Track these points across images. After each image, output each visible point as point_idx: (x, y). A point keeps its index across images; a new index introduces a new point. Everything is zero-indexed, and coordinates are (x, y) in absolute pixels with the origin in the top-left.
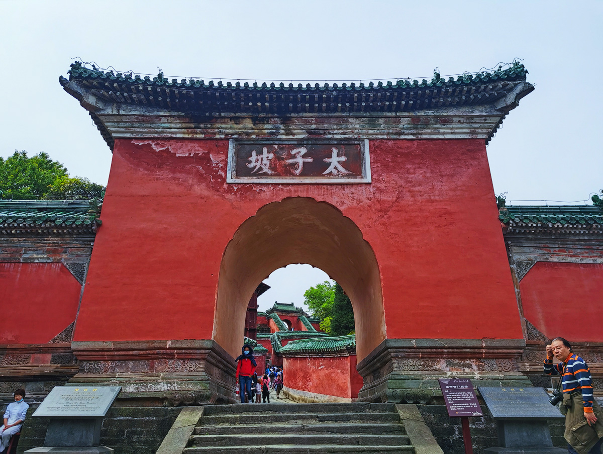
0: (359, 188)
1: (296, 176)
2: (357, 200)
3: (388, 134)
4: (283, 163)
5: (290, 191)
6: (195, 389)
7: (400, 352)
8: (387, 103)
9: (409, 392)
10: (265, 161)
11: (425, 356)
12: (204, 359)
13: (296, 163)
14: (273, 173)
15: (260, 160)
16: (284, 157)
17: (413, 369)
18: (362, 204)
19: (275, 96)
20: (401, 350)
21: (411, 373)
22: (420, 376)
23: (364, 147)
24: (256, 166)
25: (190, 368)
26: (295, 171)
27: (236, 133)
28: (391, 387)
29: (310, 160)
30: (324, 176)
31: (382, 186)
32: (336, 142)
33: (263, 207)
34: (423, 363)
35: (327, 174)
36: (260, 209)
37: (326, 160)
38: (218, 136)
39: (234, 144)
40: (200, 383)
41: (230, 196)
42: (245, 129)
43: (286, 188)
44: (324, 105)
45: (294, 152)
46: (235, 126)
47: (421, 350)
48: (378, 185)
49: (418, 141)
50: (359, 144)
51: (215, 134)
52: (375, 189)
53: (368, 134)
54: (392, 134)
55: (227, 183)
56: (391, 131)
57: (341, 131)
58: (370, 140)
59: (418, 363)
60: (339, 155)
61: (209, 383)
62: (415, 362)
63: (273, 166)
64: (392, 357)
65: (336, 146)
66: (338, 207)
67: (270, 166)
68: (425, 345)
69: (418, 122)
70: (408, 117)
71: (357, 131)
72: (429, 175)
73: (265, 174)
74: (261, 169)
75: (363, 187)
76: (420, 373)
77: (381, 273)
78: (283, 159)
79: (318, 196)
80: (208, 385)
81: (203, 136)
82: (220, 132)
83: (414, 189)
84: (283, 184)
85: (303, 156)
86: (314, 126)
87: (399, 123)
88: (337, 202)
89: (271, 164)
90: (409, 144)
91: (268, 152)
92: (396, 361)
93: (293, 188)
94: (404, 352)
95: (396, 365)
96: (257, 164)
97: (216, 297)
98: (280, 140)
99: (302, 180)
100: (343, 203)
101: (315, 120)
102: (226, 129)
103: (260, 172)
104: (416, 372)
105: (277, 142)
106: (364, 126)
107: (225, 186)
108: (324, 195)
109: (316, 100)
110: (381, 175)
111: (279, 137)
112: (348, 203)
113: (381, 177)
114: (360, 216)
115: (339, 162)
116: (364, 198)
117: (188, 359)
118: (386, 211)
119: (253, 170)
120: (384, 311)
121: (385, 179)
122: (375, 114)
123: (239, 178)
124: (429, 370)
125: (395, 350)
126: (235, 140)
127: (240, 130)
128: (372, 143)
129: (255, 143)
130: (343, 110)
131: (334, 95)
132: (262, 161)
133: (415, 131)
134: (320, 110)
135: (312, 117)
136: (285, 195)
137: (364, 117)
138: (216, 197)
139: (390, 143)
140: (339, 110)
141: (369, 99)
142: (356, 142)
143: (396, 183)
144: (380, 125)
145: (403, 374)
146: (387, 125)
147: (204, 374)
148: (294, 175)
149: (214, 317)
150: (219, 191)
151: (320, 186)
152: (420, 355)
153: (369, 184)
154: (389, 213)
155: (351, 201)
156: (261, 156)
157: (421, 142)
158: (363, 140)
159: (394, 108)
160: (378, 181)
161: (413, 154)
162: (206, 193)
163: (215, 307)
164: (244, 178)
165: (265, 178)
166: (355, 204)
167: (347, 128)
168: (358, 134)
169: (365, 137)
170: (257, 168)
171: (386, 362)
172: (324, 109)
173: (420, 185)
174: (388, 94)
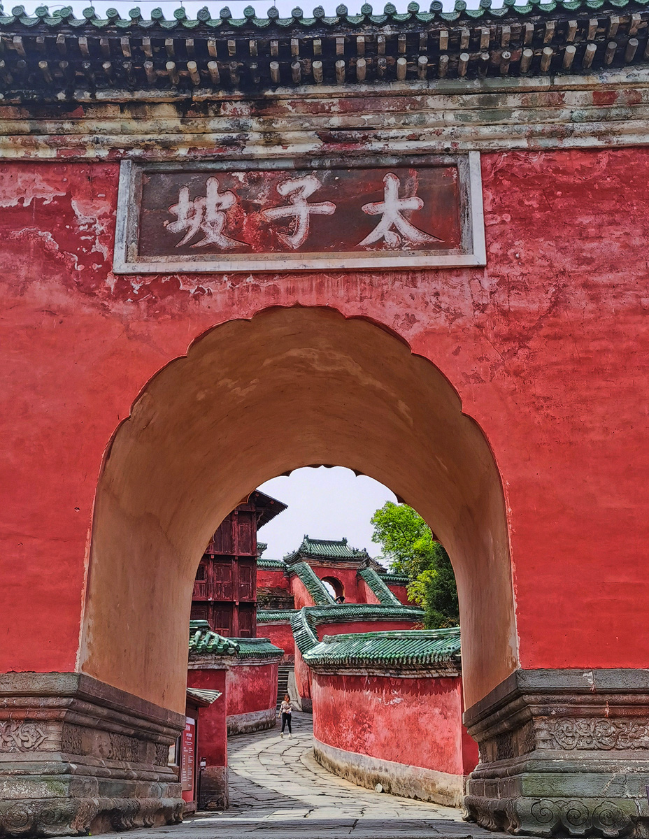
0: (454, 280)
1: (292, 250)
2: (447, 310)
3: (531, 135)
4: (258, 218)
5: (275, 291)
6: (35, 794)
7: (555, 702)
8: (528, 53)
9: (575, 805)
10: (212, 215)
11: (620, 712)
12: (58, 720)
13: (291, 218)
14: (233, 244)
15: (199, 212)
16: (262, 203)
17: (586, 746)
18: (460, 321)
19: (232, 43)
20: (557, 697)
21: (582, 755)
22: (606, 764)
23: (468, 173)
24: (189, 228)
25: (22, 741)
26: (289, 239)
27: (137, 145)
28: (529, 793)
29: (327, 208)
30: (363, 249)
31: (514, 272)
32: (394, 161)
33: (206, 333)
34: (613, 729)
35: (372, 246)
36: (198, 340)
37: (369, 208)
38: (90, 154)
39: (134, 172)
40: (47, 780)
41: (123, 308)
42: (161, 132)
43: (265, 285)
44: (361, 63)
45: (285, 189)
46: (134, 125)
47: (607, 698)
48: (504, 270)
49: (611, 152)
50: (455, 165)
51: (82, 146)
52: (496, 280)
53: (478, 139)
54: (542, 134)
55: (116, 274)
56: (539, 128)
57: (407, 132)
58: (484, 153)
59: (600, 729)
60: (402, 195)
61: (71, 781)
62: (592, 728)
63: (232, 227)
64: (533, 715)
65: (395, 171)
66: (400, 331)
67: (225, 227)
68: (619, 684)
69: (611, 101)
70: (584, 88)
71: (448, 130)
72: (637, 241)
73: (213, 249)
74: (201, 235)
75: (465, 278)
76: (605, 755)
77: (507, 501)
78: (258, 208)
79: (348, 301)
80: (66, 787)
81: (50, 154)
82: (97, 142)
83: (597, 279)
84: (256, 274)
85: (311, 200)
86: (336, 121)
87: (561, 104)
88: (397, 316)
89: (227, 221)
90: (586, 162)
91: (221, 192)
92: (547, 726)
93: (282, 284)
94: (565, 702)
95: (543, 735)
96: (191, 222)
97: (86, 566)
98: (250, 158)
99: (305, 262)
100: (411, 320)
101: (340, 103)
102: (111, 133)
103: (200, 244)
104: (595, 754)
105: (244, 166)
106: (466, 116)
107: (111, 282)
108: (362, 299)
109: (340, 49)
110: (511, 245)
111: (248, 150)
112: (423, 317)
113: (512, 251)
114: (456, 353)
115: (402, 212)
116: (466, 307)
117: (19, 720)
118: (521, 339)
119: (182, 239)
120: (515, 597)
121: (523, 255)
122: (495, 83)
123: (144, 261)
124: (628, 748)
125: (539, 698)
126: (138, 161)
127: (148, 137)
128: (489, 162)
129: (187, 167)
130: (411, 76)
131: (386, 37)
132: (204, 214)
133: (602, 127)
134: (351, 78)
135: (330, 96)
136: (262, 302)
137: (468, 93)
138: (87, 310)
139: (536, 160)
140: (402, 74)
141: (479, 42)
142: (448, 160)
143: (551, 266)
144: (509, 112)
145: (560, 758)
146: (527, 113)
147: (58, 757)
148: (285, 249)
149: (82, 615)
150: (95, 294)
151: (353, 277)
152: (607, 711)
153: (479, 269)
154: (531, 344)
155: (432, 314)
156: (203, 202)
157: (619, 153)
158: (466, 154)
159: (546, 65)
160: (503, 259)
161: (596, 186)
162: (62, 299)
163: (84, 592)
164: (158, 258)
165: (212, 260)
166: (442, 321)
167: (422, 123)
168: (454, 136)
169: (470, 146)
170: (191, 233)
171: (520, 724)
172: (361, 74)
173: (613, 268)
174: (530, 27)
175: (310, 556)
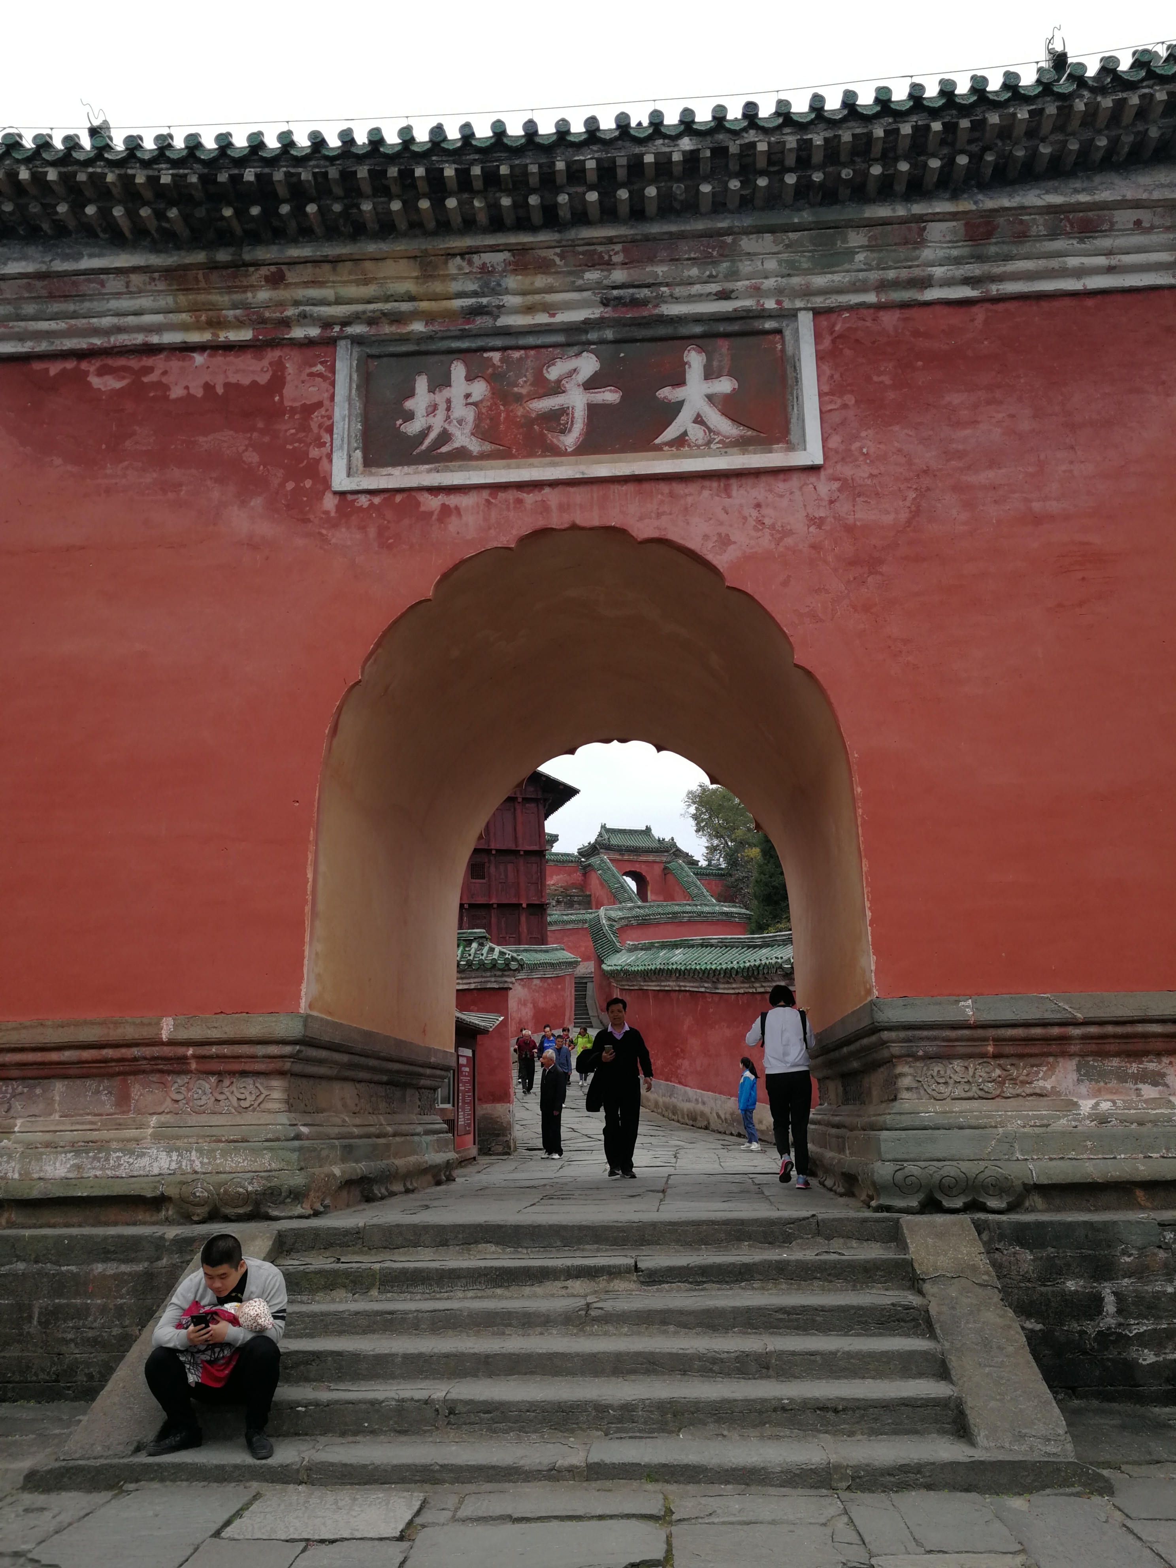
0: (780, 486)
1: (565, 454)
2: (773, 527)
3: (882, 286)
4: (520, 412)
5: (544, 507)
6: (256, 1166)
7: (922, 1039)
8: (876, 170)
9: (950, 1170)
10: (460, 410)
11: (1009, 1050)
12: (281, 1073)
13: (563, 411)
14: (488, 447)
15: (442, 406)
16: (524, 391)
17: (964, 1095)
18: (789, 541)
19: (476, 170)
20: (925, 1033)
21: (958, 1106)
22: (988, 1117)
23: (797, 340)
24: (429, 428)
25: (239, 1099)
26: (562, 438)
27: (356, 318)
28: (890, 1157)
29: (610, 396)
30: (659, 448)
31: (861, 473)
32: (698, 329)
33: (456, 567)
34: (998, 1072)
35: (671, 443)
36: (445, 577)
37: (667, 393)
38: (298, 333)
39: (355, 355)
40: (270, 1149)
41: (344, 536)
42: (388, 299)
43: (530, 498)
44: (651, 191)
45: (553, 373)
46: (353, 291)
47: (991, 1033)
48: (847, 471)
49: (988, 305)
50: (779, 332)
51: (286, 323)
52: (836, 485)
53: (807, 293)
54: (896, 284)
55: (335, 493)
56: (891, 274)
57: (714, 288)
58: (817, 313)
59: (981, 1072)
60: (709, 374)
61: (300, 1149)
62: (971, 1071)
63: (486, 424)
64: (894, 1056)
65: (699, 342)
66: (710, 557)
67: (477, 426)
68: (1007, 1015)
69: (989, 235)
70: (953, 216)
71: (770, 283)
72: (1025, 425)
73: (462, 455)
74: (445, 437)
75: (795, 481)
76: (985, 1105)
77: (856, 778)
78: (519, 398)
79: (641, 519)
80: (295, 1156)
81: (245, 335)
82: (305, 317)
83: (971, 478)
84: (520, 486)
85: (590, 385)
86: (619, 276)
87: (921, 243)
88: (706, 537)
89: (479, 418)
90: (956, 318)
91: (469, 378)
92: (911, 1071)
93: (552, 497)
94: (935, 1039)
95: (907, 1081)
96: (431, 420)
97: (310, 876)
98: (506, 332)
99: (583, 468)
100: (725, 541)
101: (624, 250)
102: (324, 302)
103: (444, 449)
104: (975, 1104)
105: (498, 342)
106: (794, 262)
107: (329, 503)
108: (659, 515)
109: (622, 174)
110: (856, 437)
111: (506, 321)
112: (737, 536)
113: (857, 444)
114: (785, 583)
115: (710, 398)
116: (797, 521)
117: (232, 1073)
118: (873, 563)
119: (421, 443)
120: (867, 904)
121: (872, 450)
122: (832, 214)
123: (371, 474)
124: (1018, 1095)
125: (902, 1034)
126: (357, 341)
127: (371, 307)
128: (825, 323)
129: (424, 347)
130: (719, 206)
131: (684, 153)
132: (448, 409)
133: (975, 269)
134: (638, 213)
135: (610, 241)
136: (525, 524)
137: (796, 228)
138: (299, 542)
139: (889, 320)
140: (704, 207)
141: (809, 157)
142: (769, 325)
143: (910, 463)
144: (851, 253)
145: (930, 1111)
146: (875, 255)
147: (284, 1119)
148: (555, 451)
149: (307, 939)
150: (309, 521)
151: (646, 486)
152: (990, 1049)
153: (814, 469)
154: (884, 569)
155: (753, 533)
156: (446, 393)
157: (1000, 307)
158: (793, 315)
159: (900, 187)
160: (846, 457)
161: (970, 353)
162: (266, 529)
163: (308, 908)
164: (390, 470)
165: (460, 469)
166: (766, 542)
167: (733, 275)
168: (779, 292)
169: (799, 304)
170: (433, 435)
171: (876, 1065)
172: (651, 209)
173: (993, 464)
174: (879, 132)
175: (608, 848)
